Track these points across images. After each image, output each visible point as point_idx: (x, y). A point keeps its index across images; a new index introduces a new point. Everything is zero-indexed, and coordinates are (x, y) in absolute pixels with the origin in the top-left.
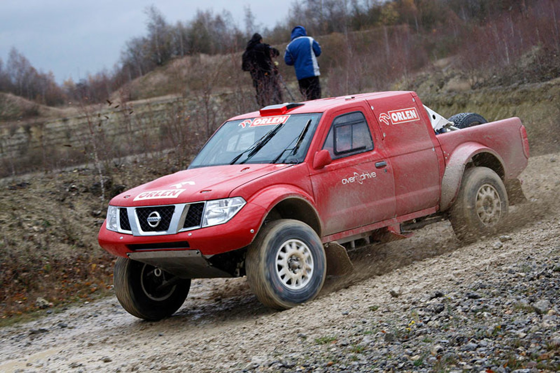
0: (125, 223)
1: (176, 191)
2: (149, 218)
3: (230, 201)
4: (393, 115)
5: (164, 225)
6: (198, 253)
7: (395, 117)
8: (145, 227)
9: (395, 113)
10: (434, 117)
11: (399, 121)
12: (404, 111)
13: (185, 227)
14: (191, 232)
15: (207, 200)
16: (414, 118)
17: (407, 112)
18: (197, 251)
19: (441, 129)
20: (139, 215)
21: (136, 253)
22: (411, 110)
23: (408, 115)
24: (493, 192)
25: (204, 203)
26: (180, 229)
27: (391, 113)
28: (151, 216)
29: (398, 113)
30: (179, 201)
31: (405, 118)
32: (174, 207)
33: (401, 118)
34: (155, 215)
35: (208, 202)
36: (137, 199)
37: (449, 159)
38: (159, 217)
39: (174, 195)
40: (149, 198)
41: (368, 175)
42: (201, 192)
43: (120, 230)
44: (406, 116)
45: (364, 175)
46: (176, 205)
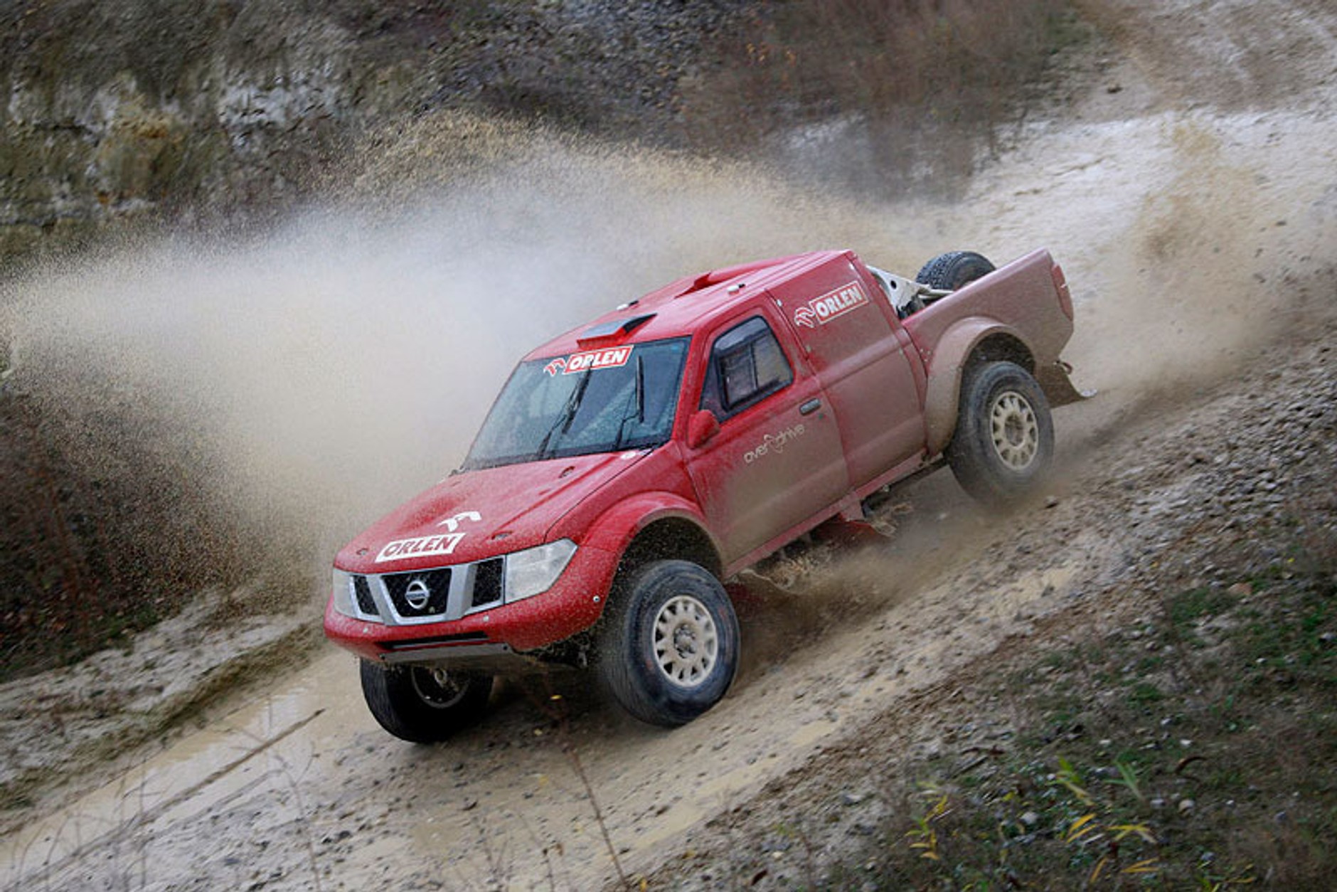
0: (367, 604)
1: (450, 537)
2: (408, 593)
3: (549, 549)
4: (820, 305)
5: (438, 601)
6: (505, 647)
7: (823, 310)
8: (405, 610)
9: (822, 300)
10: (893, 284)
11: (831, 314)
12: (837, 294)
13: (475, 604)
14: (486, 614)
15: (507, 554)
16: (859, 302)
17: (843, 294)
18: (503, 645)
19: (909, 304)
20: (389, 586)
21: (397, 653)
22: (851, 287)
23: (845, 298)
24: (1015, 401)
25: (501, 560)
26: (466, 609)
27: (814, 305)
28: (411, 590)
29: (829, 301)
30: (456, 559)
31: (842, 307)
32: (450, 571)
33: (833, 309)
34: (417, 587)
35: (509, 557)
36: (381, 558)
37: (930, 361)
38: (425, 590)
39: (445, 547)
40: (403, 556)
41: (790, 433)
42: (493, 538)
43: (360, 615)
44: (842, 302)
45: (782, 435)
46: (452, 567)
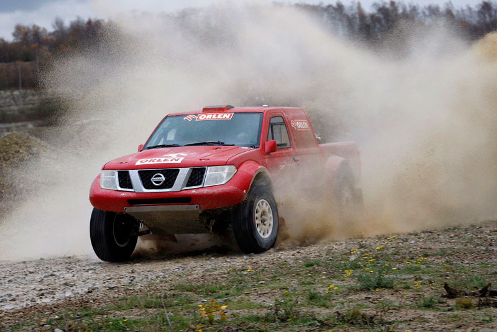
0: (125, 183)
1: (176, 158)
2: (153, 178)
3: (226, 168)
4: (297, 123)
5: (169, 183)
6: (197, 207)
7: (298, 125)
8: (148, 184)
9: (299, 122)
11: (300, 128)
13: (188, 185)
14: (194, 190)
15: (208, 166)
17: (303, 123)
18: (196, 206)
20: (141, 176)
21: (134, 207)
22: (305, 122)
23: (304, 125)
25: (205, 168)
26: (183, 188)
27: (296, 121)
28: (155, 177)
30: (183, 165)
31: (303, 127)
34: (158, 176)
35: (209, 168)
36: (138, 163)
38: (163, 178)
39: (176, 161)
40: (151, 163)
41: (291, 165)
42: (201, 160)
46: (180, 169)
